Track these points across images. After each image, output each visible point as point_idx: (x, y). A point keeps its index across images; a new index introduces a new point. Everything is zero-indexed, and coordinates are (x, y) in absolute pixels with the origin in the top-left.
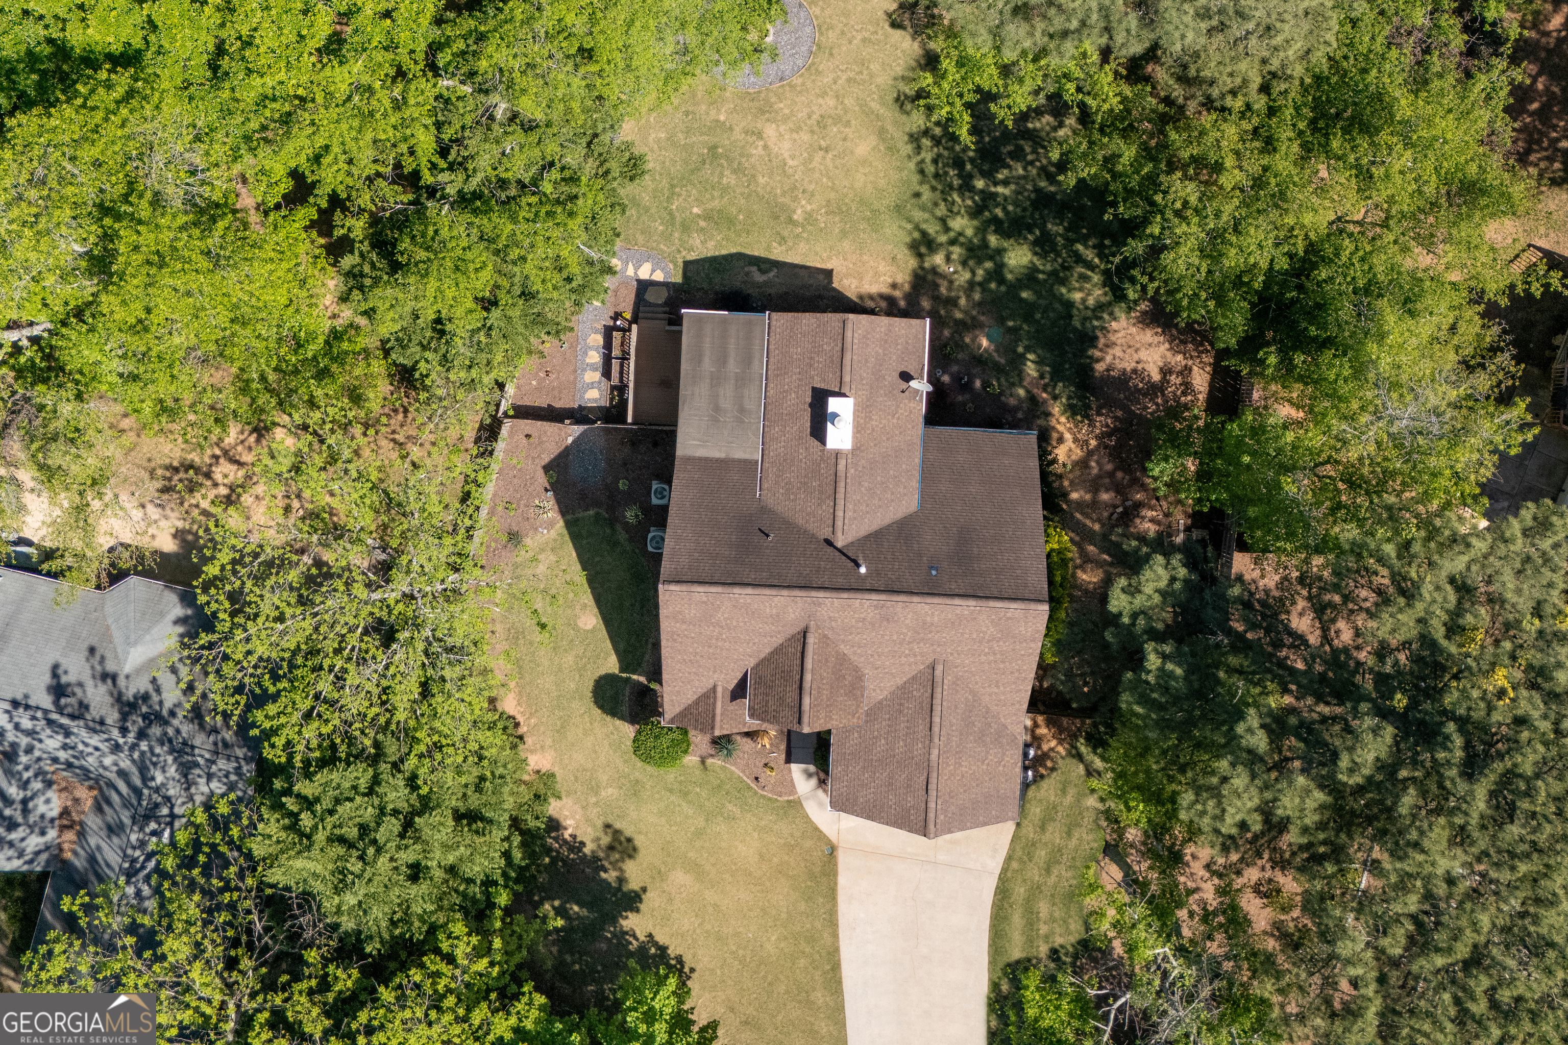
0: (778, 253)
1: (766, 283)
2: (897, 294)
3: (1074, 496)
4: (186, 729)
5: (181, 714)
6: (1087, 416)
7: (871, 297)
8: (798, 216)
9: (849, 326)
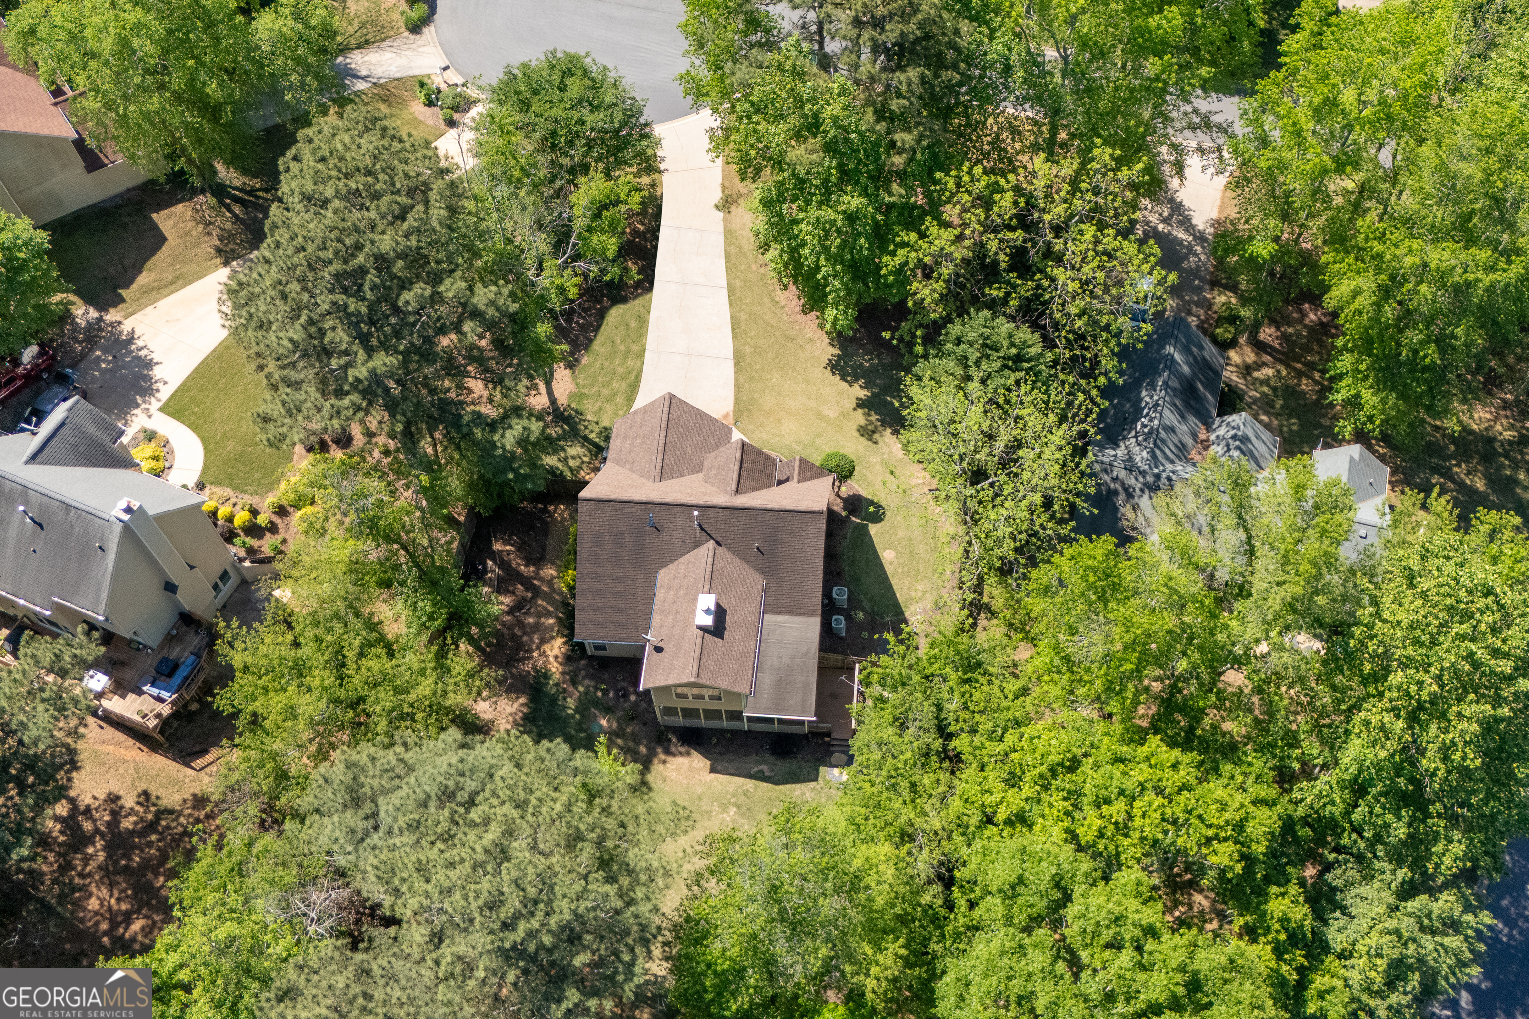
0: (749, 784)
1: (760, 763)
2: (663, 757)
3: (552, 621)
4: (1132, 481)
5: (1138, 492)
6: (537, 671)
7: (681, 754)
8: (733, 810)
9: (695, 673)
